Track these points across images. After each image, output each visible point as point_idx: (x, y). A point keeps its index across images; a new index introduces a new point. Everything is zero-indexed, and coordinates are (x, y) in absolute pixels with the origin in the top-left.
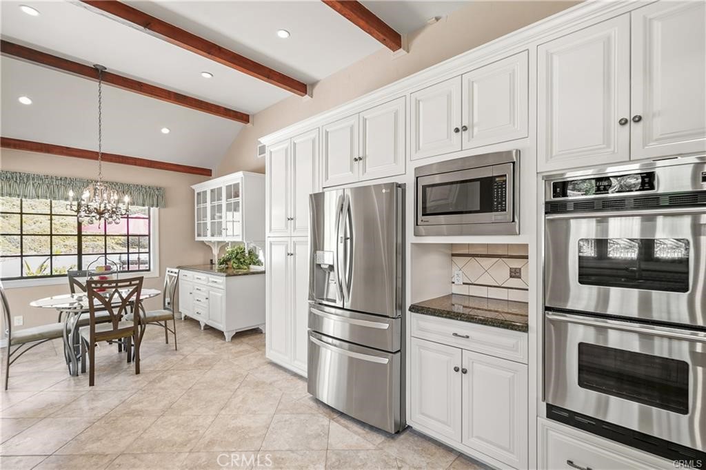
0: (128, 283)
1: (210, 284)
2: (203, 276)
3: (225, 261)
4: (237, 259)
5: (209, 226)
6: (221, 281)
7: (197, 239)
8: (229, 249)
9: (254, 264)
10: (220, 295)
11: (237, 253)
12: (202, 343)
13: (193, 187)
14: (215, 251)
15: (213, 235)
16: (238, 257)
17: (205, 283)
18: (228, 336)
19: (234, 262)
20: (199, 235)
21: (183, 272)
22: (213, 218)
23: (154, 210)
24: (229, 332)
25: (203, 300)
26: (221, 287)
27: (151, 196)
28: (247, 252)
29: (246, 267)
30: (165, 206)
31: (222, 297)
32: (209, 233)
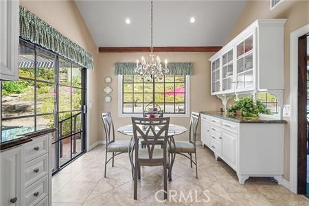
0: (159, 122)
1: (223, 127)
2: (218, 120)
3: (234, 110)
4: (246, 108)
5: (221, 84)
6: (234, 126)
7: (213, 94)
8: (237, 100)
9: (263, 112)
10: (233, 138)
11: (246, 103)
12: (218, 177)
13: (210, 60)
14: (225, 102)
15: (224, 90)
16: (247, 106)
17: (219, 125)
18: (242, 179)
19: (243, 110)
20: (213, 92)
21: (202, 115)
22: (224, 76)
23: (187, 76)
24: (242, 175)
25: (218, 138)
26: (236, 132)
27: (186, 68)
28: (255, 101)
29: (255, 115)
30: (193, 74)
31: (235, 141)
32: (221, 88)
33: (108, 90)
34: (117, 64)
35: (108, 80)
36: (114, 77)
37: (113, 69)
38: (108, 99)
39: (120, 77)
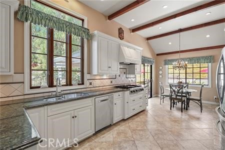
23: (210, 64)
33: (161, 72)
34: (165, 61)
35: (161, 68)
36: (163, 66)
37: (163, 63)
38: (161, 76)
39: (167, 66)
